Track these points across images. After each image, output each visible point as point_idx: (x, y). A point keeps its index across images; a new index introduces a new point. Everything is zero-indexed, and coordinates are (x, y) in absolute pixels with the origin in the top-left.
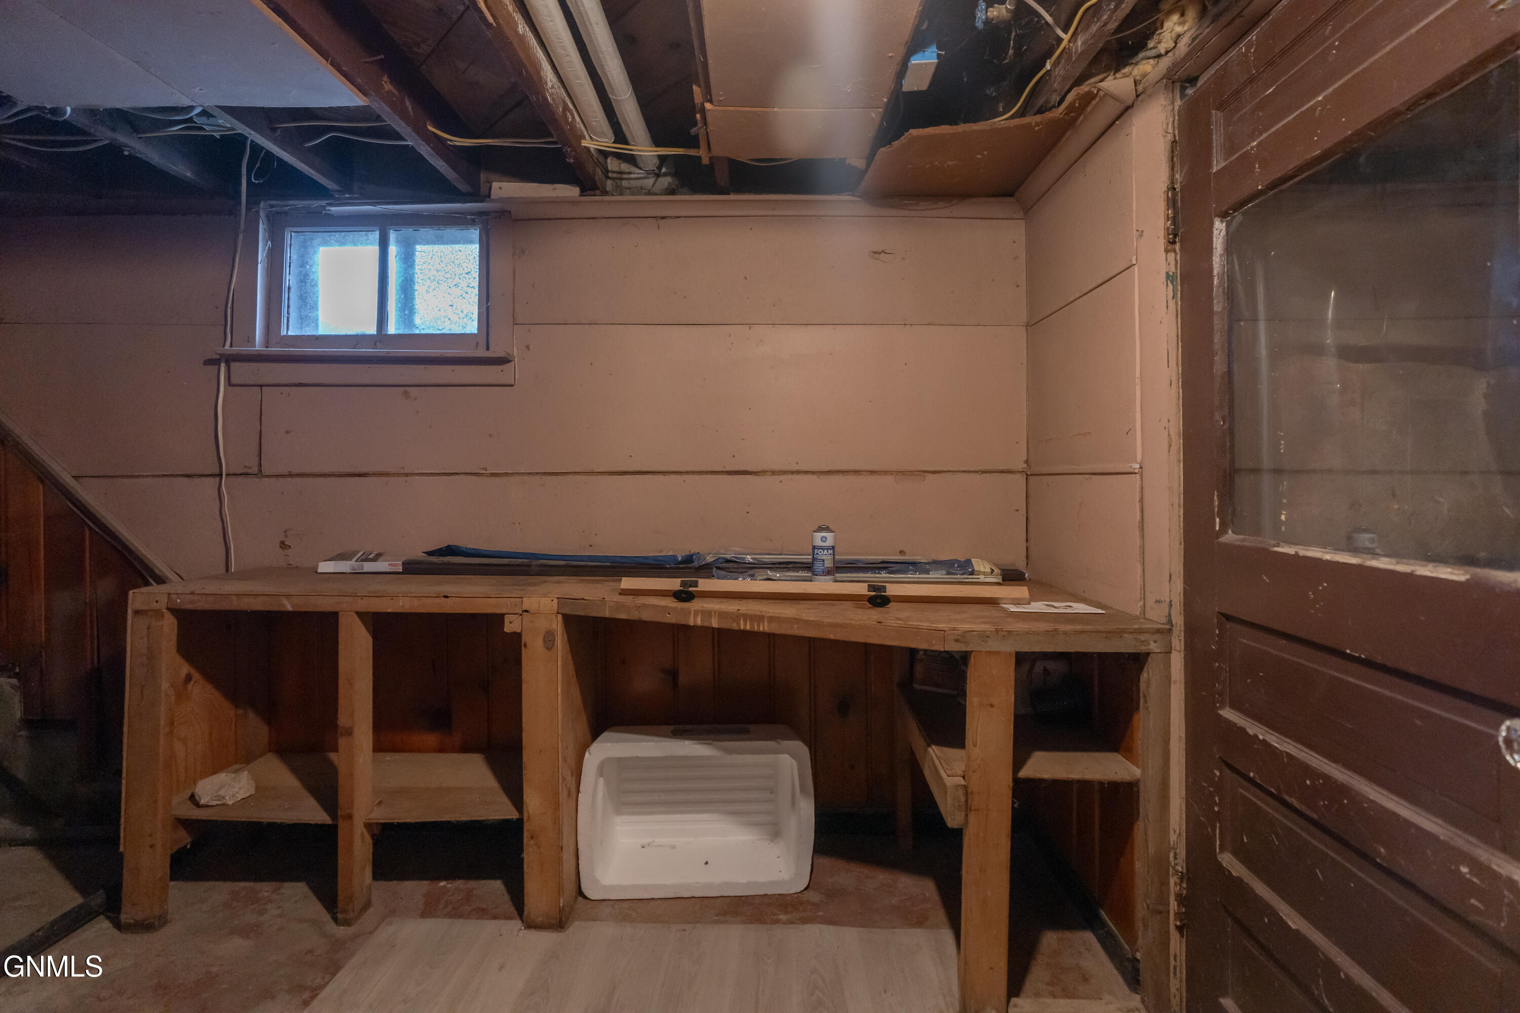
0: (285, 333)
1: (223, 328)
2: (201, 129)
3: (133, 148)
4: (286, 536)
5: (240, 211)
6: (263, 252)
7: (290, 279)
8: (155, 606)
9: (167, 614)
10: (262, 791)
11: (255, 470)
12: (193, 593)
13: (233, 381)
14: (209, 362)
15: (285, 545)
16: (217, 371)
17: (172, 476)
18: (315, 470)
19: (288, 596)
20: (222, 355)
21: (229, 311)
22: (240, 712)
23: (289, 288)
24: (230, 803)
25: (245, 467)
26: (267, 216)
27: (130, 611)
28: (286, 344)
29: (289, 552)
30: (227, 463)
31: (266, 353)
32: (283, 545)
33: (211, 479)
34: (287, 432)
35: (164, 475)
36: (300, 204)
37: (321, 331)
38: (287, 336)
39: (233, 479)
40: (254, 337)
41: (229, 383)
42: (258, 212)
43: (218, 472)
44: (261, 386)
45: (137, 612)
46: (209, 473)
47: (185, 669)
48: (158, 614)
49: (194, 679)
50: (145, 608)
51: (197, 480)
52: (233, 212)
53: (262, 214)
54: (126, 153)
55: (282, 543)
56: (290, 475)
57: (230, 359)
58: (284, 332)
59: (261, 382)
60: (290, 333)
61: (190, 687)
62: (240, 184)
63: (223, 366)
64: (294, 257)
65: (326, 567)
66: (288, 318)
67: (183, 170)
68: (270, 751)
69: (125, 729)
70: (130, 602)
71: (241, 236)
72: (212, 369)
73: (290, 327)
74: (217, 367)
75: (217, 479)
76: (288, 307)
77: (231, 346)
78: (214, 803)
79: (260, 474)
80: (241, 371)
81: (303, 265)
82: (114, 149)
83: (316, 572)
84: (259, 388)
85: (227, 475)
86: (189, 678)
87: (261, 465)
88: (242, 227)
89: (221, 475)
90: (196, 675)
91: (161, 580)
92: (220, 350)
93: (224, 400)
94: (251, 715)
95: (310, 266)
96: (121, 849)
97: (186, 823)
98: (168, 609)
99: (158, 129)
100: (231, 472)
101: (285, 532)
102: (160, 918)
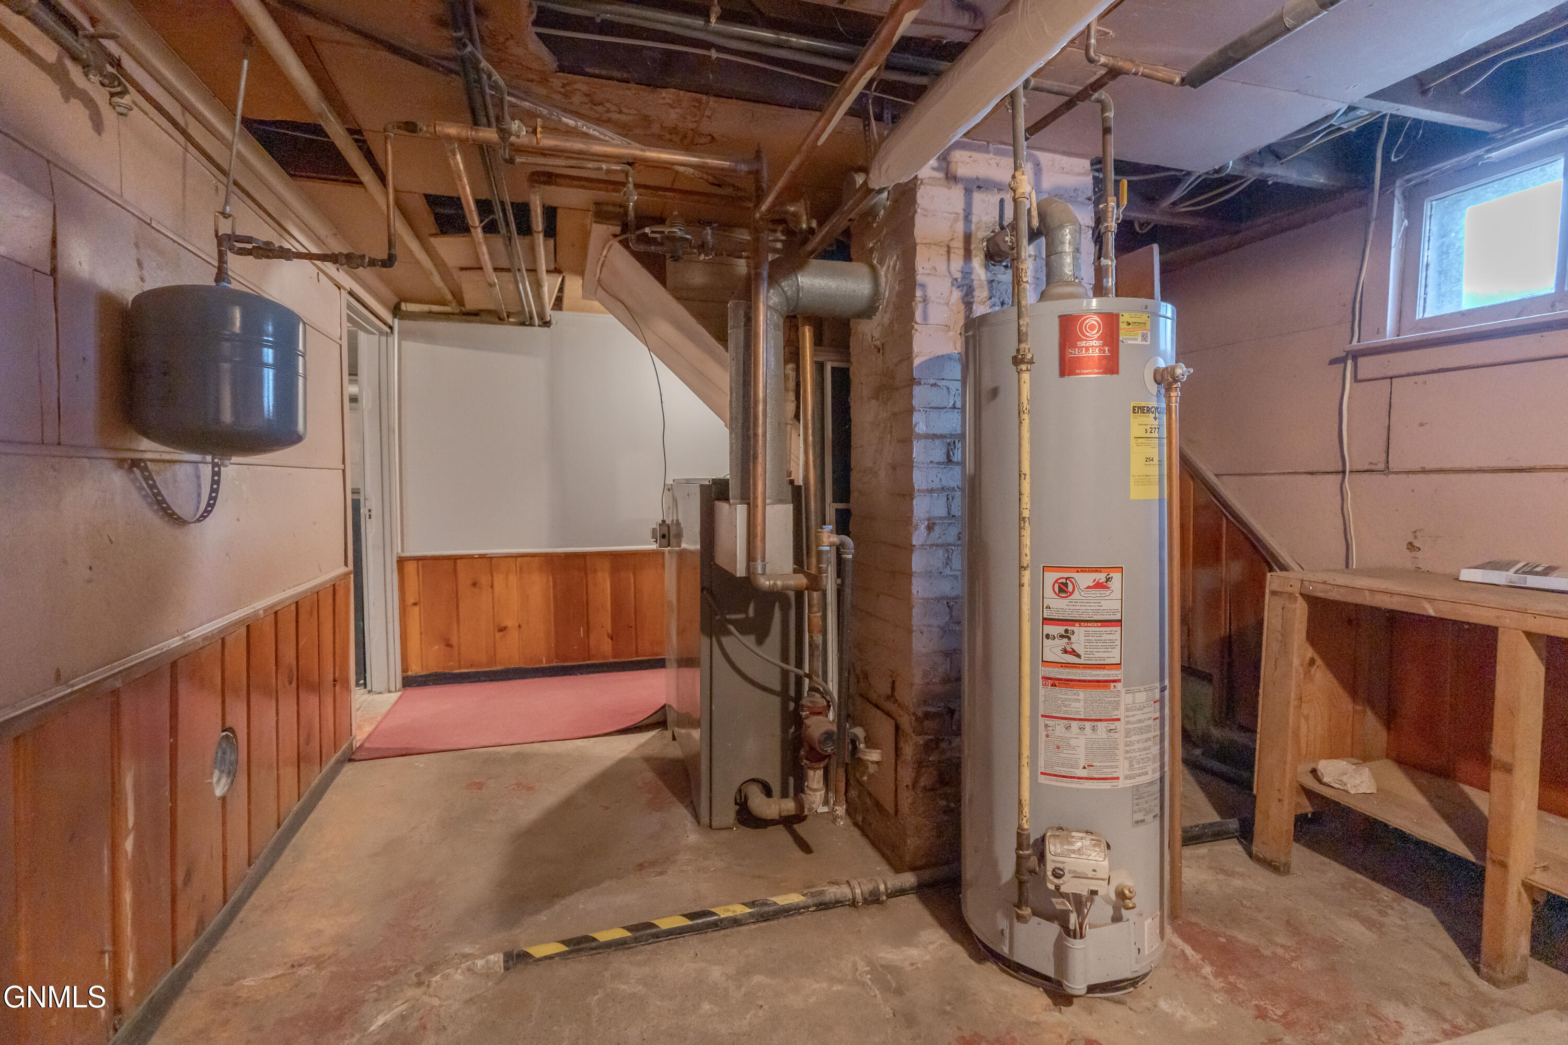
0: (1421, 316)
1: (1349, 324)
2: (1339, 129)
3: (1276, 176)
4: (1415, 537)
5: (1372, 199)
6: (1398, 231)
7: (1429, 254)
8: (1290, 589)
9: (1300, 599)
10: (1383, 793)
11: (1381, 466)
12: (1324, 583)
13: (1360, 377)
14: (1333, 362)
15: (1413, 546)
16: (1342, 369)
17: (1295, 473)
18: (1458, 465)
19: (1430, 600)
20: (1348, 353)
21: (1357, 306)
22: (1359, 708)
23: (1427, 265)
24: (1353, 792)
25: (1371, 463)
26: (1403, 193)
27: (1267, 591)
28: (1422, 328)
29: (1419, 554)
30: (1350, 461)
31: (1400, 342)
32: (1411, 546)
33: (1333, 477)
34: (1421, 425)
35: (1289, 473)
36: (1447, 164)
37: (1466, 305)
38: (1424, 320)
39: (1357, 477)
40: (1385, 328)
41: (1356, 379)
42: (1393, 192)
43: (1340, 469)
44: (1391, 378)
45: (1274, 593)
46: (1332, 470)
47: (1310, 653)
48: (1291, 596)
49: (1317, 664)
50: (1279, 590)
51: (1320, 477)
52: (1364, 203)
53: (1398, 193)
54: (1270, 183)
55: (1410, 543)
56: (1424, 471)
57: (1356, 356)
58: (1419, 316)
59: (1390, 374)
60: (1427, 315)
61: (1313, 670)
62: (1374, 169)
63: (1349, 363)
64: (1435, 229)
65: (1467, 575)
66: (1425, 299)
67: (1317, 178)
68: (1387, 756)
69: (1261, 691)
70: (1268, 583)
71: (1373, 224)
72: (1339, 367)
73: (1427, 309)
74: (1342, 365)
75: (1340, 476)
76: (1426, 286)
77: (1359, 341)
78: (1336, 786)
79: (1386, 471)
80: (1368, 366)
81: (1443, 234)
82: (1260, 184)
83: (1457, 579)
84: (1389, 380)
85: (1351, 472)
86: (1312, 662)
87: (1388, 462)
88: (1374, 214)
89: (1344, 472)
90: (1319, 661)
91: (1284, 568)
92: (1348, 347)
93: (1349, 398)
94: (1369, 713)
95: (1456, 233)
96: (1255, 791)
97: (1310, 794)
98: (1301, 594)
99: (1297, 148)
100: (1354, 469)
101: (1415, 532)
102: (1285, 864)
